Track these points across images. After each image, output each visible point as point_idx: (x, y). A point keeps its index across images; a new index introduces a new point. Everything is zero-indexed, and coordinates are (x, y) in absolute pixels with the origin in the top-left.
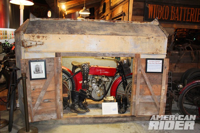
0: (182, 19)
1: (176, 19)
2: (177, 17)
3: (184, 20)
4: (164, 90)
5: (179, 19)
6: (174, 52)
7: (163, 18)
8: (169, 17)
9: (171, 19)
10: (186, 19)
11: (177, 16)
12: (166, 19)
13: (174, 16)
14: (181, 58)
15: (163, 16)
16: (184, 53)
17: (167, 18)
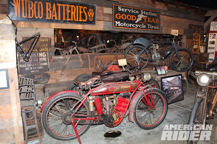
0: (62, 18)
1: (54, 18)
2: (54, 16)
3: (64, 19)
4: (16, 110)
5: (58, 18)
6: (57, 57)
7: (36, 16)
8: (45, 16)
9: (47, 18)
10: (66, 18)
11: (54, 14)
12: (40, 18)
13: (51, 14)
14: (66, 63)
15: (35, 14)
16: (69, 58)
17: (42, 17)
